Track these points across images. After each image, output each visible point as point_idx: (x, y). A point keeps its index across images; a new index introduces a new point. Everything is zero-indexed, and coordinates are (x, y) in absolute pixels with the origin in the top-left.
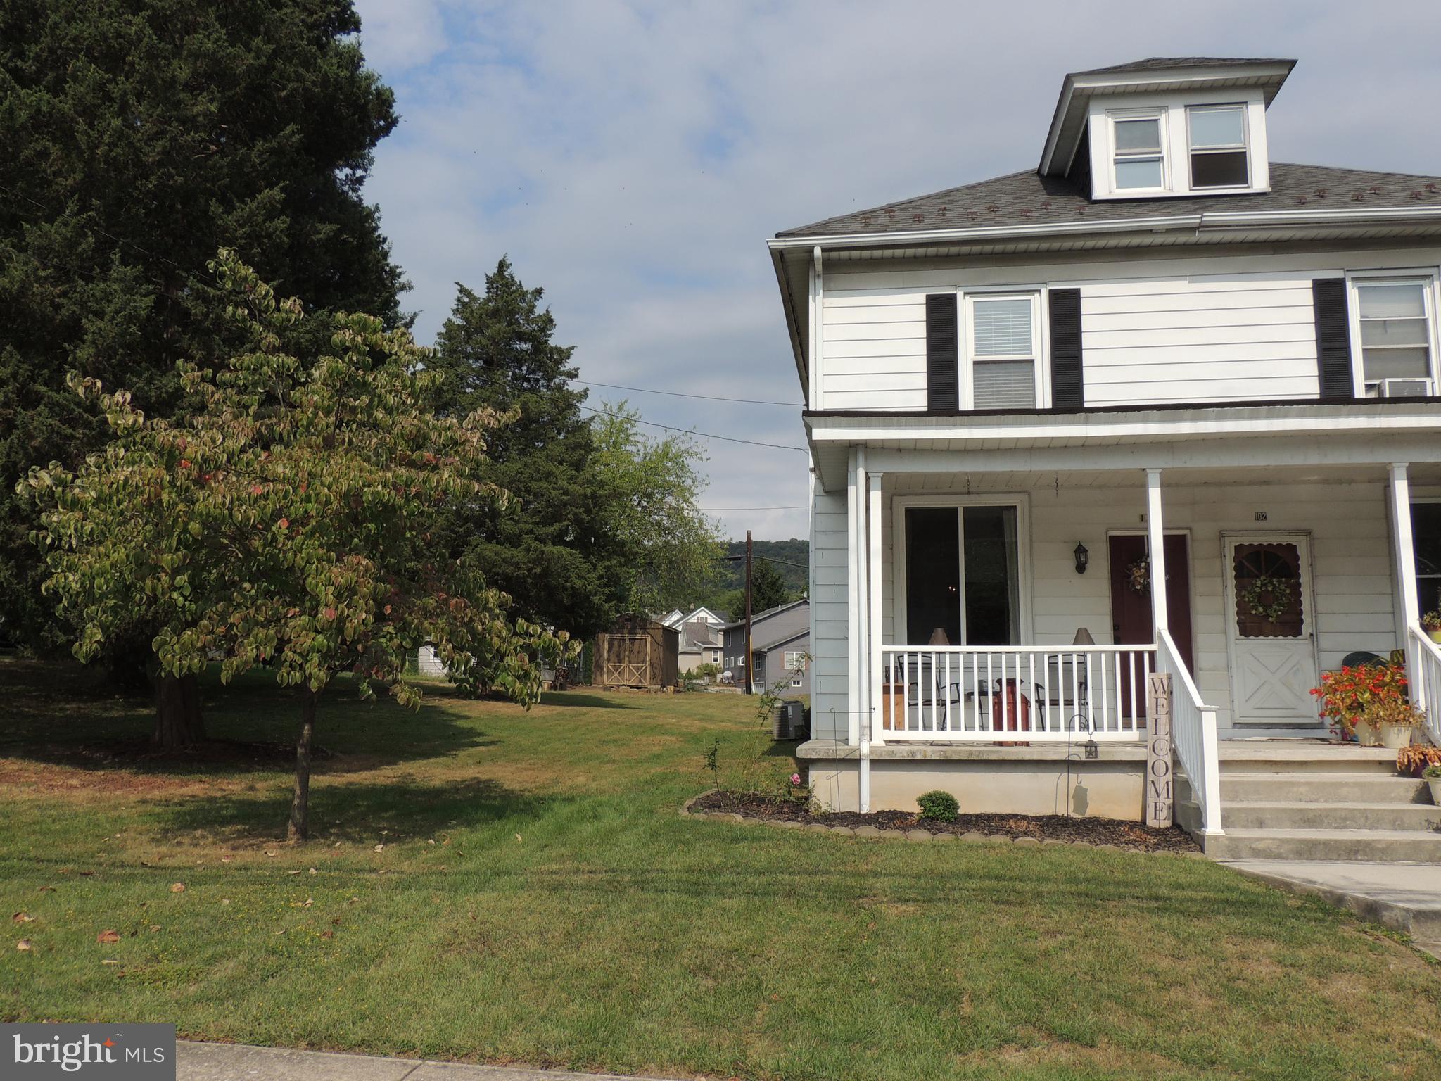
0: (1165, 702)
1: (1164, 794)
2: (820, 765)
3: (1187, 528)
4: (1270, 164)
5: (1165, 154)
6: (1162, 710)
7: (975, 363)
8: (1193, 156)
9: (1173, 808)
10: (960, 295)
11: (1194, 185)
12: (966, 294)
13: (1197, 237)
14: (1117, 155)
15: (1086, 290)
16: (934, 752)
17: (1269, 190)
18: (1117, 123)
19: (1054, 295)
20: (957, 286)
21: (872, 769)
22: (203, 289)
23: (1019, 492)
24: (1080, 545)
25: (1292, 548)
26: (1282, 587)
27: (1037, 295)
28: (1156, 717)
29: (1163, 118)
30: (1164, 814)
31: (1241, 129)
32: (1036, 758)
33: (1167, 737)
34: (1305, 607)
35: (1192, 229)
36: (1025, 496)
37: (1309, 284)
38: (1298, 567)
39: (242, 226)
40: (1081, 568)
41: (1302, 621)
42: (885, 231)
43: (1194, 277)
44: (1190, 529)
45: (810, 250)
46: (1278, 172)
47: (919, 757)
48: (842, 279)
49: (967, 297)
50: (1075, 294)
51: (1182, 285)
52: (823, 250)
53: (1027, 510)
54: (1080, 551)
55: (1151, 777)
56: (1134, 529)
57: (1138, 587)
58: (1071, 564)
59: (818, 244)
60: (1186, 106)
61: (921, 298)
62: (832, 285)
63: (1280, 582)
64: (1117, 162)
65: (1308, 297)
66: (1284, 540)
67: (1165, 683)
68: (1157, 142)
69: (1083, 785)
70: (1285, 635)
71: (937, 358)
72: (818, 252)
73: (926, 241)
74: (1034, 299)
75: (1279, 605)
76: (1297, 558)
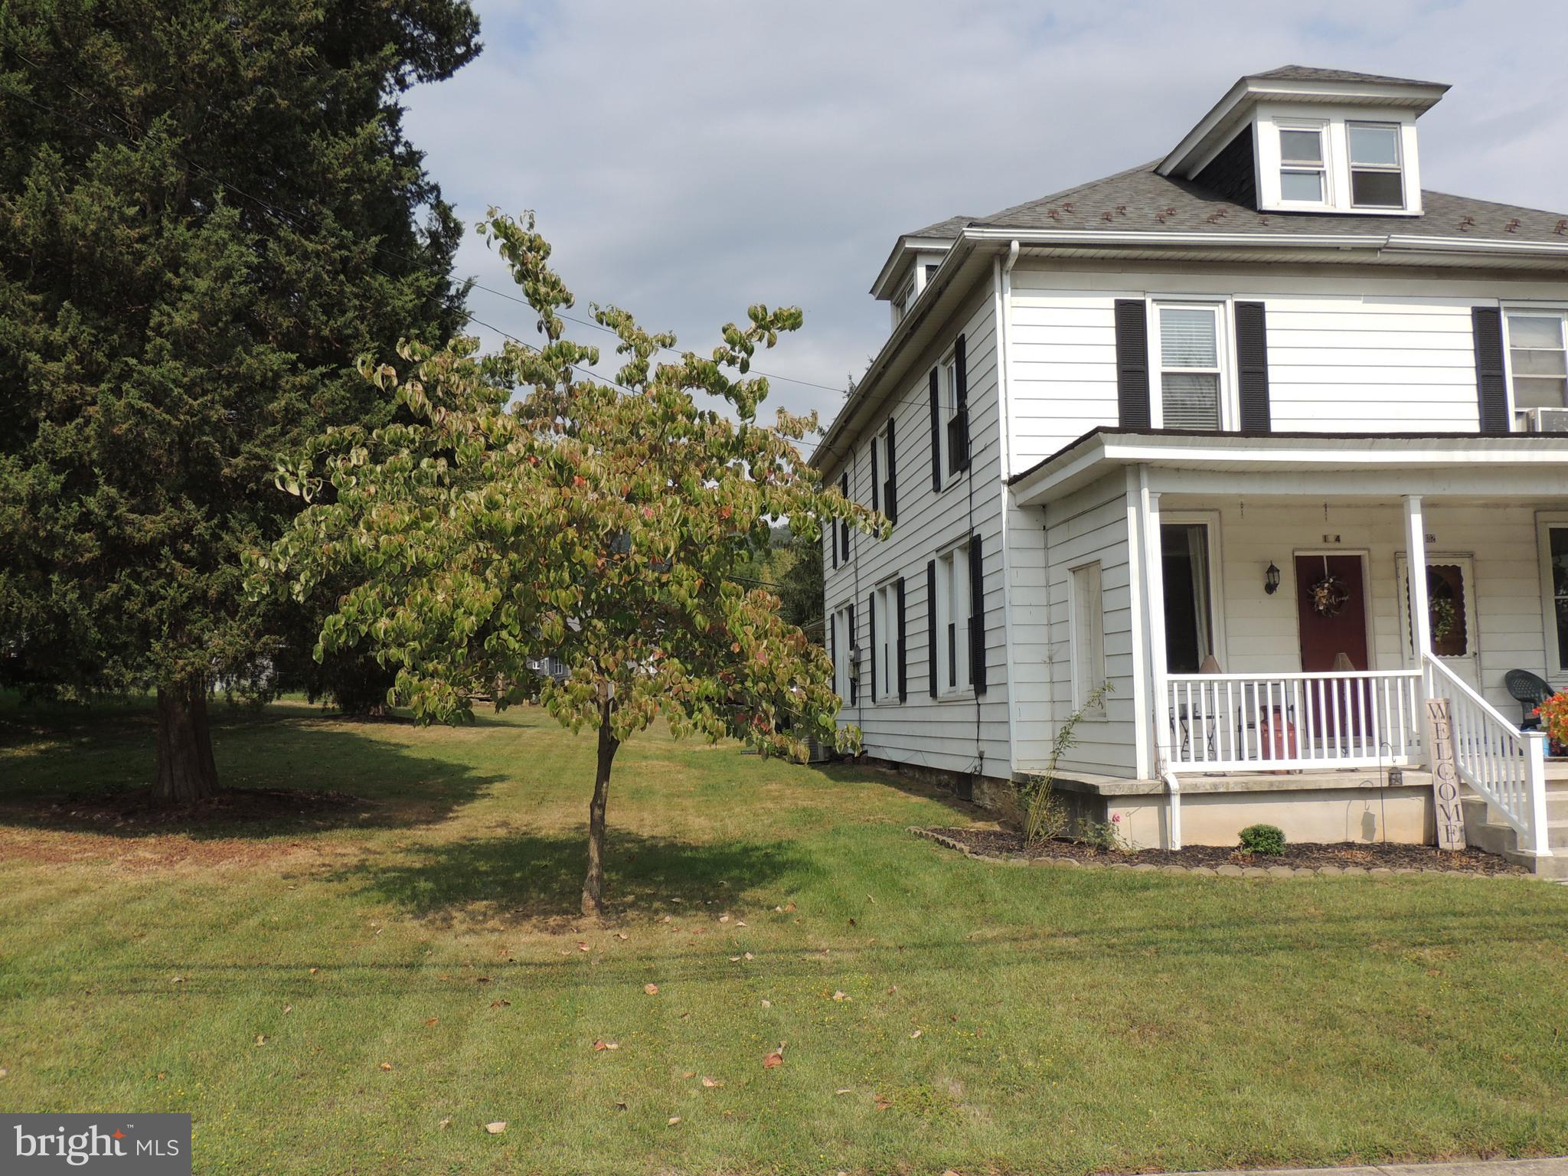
0: (1445, 727)
1: (1454, 817)
2: (1118, 801)
3: (1364, 549)
4: (1423, 191)
5: (1326, 168)
6: (1444, 735)
7: (1164, 374)
8: (1353, 172)
9: (1465, 831)
10: (1149, 302)
11: (1355, 203)
12: (1154, 300)
13: (1379, 258)
14: (1283, 165)
15: (1271, 304)
16: (1236, 783)
17: (1422, 213)
18: (1281, 131)
19: (1240, 307)
20: (1145, 293)
21: (1182, 804)
22: (299, 241)
23: (1211, 510)
24: (1272, 566)
25: (1456, 570)
26: (1448, 607)
27: (1221, 306)
28: (1438, 741)
29: (1324, 131)
30: (1457, 836)
31: (1394, 149)
32: (1332, 786)
33: (1451, 761)
34: (1469, 627)
35: (1375, 249)
36: (1215, 515)
37: (1469, 311)
38: (1461, 588)
39: (342, 166)
40: (1270, 588)
41: (1465, 641)
42: (1084, 229)
43: (1369, 297)
44: (1369, 550)
45: (1008, 244)
46: (1427, 197)
47: (1221, 790)
48: (1029, 276)
49: (1154, 305)
50: (1260, 307)
51: (1356, 305)
52: (1022, 245)
53: (1217, 527)
54: (1272, 570)
55: (1438, 800)
56: (1317, 549)
57: (1321, 608)
58: (1260, 585)
59: (1015, 237)
60: (1347, 121)
61: (1109, 302)
62: (1018, 282)
63: (1447, 603)
64: (1283, 173)
65: (1467, 324)
66: (1450, 562)
67: (1443, 707)
68: (1319, 157)
69: (1370, 811)
70: (1452, 654)
71: (1128, 367)
72: (1015, 246)
73: (1125, 242)
74: (1219, 310)
75: (1445, 625)
76: (1460, 579)
